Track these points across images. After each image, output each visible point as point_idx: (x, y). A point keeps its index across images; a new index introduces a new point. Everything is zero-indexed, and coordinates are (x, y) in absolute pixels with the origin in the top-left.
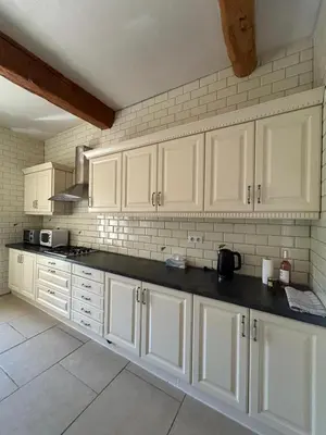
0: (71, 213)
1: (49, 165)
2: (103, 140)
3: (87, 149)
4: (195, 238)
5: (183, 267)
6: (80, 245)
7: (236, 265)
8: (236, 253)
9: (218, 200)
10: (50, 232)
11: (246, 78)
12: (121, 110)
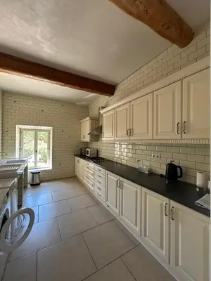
0: (98, 140)
1: (88, 118)
2: (110, 102)
3: (103, 108)
4: (156, 156)
5: (147, 172)
6: (102, 156)
7: (179, 174)
8: (179, 167)
9: (161, 132)
10: (89, 150)
11: (185, 48)
12: (117, 85)
